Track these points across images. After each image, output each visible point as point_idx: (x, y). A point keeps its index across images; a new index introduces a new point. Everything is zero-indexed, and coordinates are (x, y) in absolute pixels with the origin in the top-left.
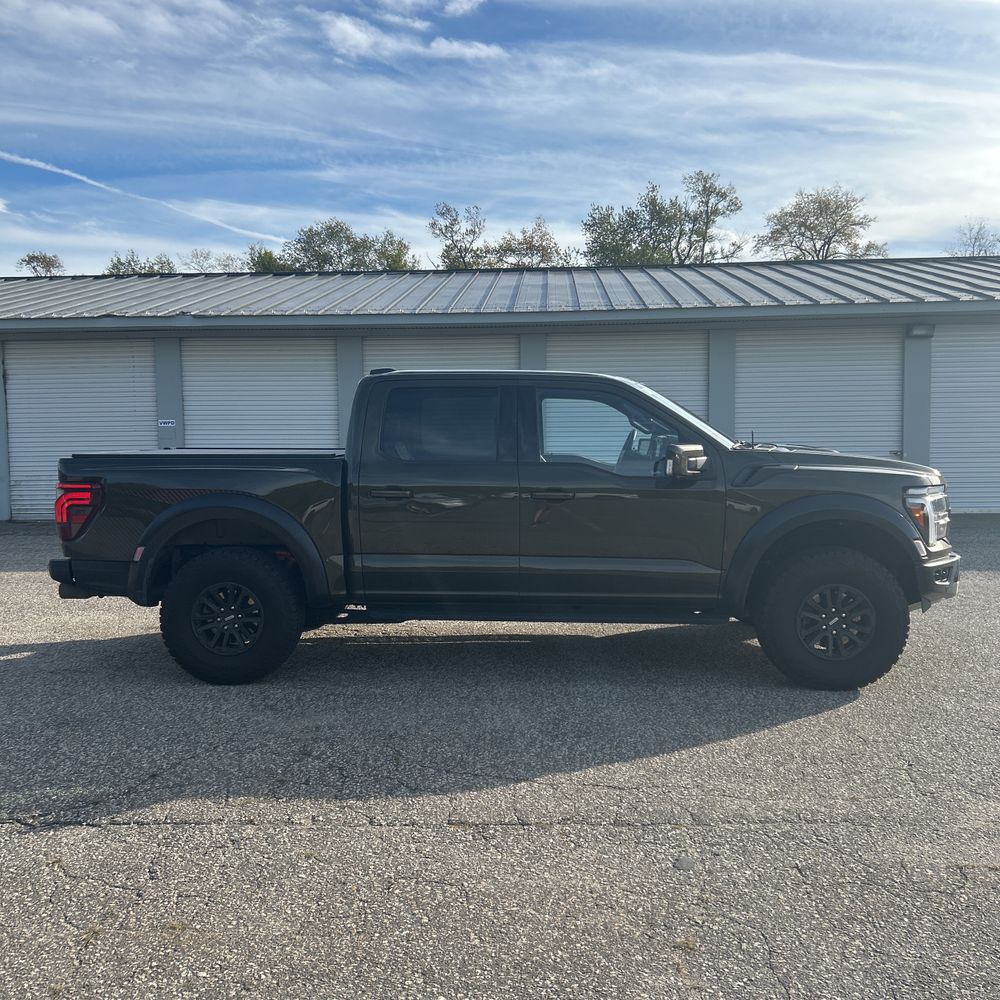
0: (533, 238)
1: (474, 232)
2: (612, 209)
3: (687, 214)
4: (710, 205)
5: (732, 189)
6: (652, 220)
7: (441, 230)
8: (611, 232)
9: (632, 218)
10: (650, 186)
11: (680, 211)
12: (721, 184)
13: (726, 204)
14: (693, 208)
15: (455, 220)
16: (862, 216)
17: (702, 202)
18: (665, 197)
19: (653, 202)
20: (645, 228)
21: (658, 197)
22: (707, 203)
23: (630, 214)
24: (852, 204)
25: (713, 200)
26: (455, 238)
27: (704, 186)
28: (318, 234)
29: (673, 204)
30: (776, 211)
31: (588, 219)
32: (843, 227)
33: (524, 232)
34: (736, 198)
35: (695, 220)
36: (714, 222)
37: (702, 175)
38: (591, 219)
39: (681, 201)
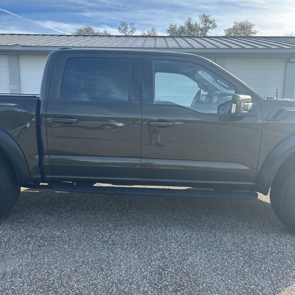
0: (151, 34)
1: (132, 32)
2: (176, 26)
3: (200, 28)
4: (207, 25)
5: (214, 21)
6: (189, 29)
7: (122, 30)
8: (176, 33)
9: (182, 29)
10: (188, 18)
11: (197, 27)
12: (211, 18)
13: (212, 25)
14: (202, 26)
15: (126, 27)
16: (254, 30)
17: (205, 24)
18: (193, 22)
19: (189, 24)
20: (186, 32)
21: (191, 22)
22: (206, 25)
23: (182, 27)
24: (251, 27)
25: (208, 24)
26: (126, 33)
27: (205, 19)
28: (83, 31)
29: (196, 24)
30: (227, 28)
31: (168, 28)
32: (248, 34)
33: (148, 32)
34: (215, 23)
35: (202, 30)
36: (208, 31)
37: (205, 15)
38: (169, 28)
39: (198, 24)
